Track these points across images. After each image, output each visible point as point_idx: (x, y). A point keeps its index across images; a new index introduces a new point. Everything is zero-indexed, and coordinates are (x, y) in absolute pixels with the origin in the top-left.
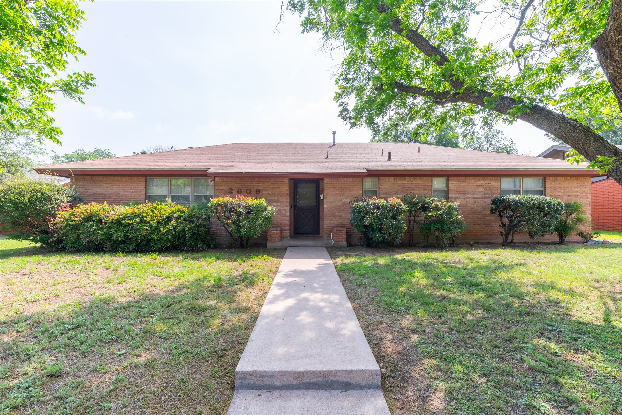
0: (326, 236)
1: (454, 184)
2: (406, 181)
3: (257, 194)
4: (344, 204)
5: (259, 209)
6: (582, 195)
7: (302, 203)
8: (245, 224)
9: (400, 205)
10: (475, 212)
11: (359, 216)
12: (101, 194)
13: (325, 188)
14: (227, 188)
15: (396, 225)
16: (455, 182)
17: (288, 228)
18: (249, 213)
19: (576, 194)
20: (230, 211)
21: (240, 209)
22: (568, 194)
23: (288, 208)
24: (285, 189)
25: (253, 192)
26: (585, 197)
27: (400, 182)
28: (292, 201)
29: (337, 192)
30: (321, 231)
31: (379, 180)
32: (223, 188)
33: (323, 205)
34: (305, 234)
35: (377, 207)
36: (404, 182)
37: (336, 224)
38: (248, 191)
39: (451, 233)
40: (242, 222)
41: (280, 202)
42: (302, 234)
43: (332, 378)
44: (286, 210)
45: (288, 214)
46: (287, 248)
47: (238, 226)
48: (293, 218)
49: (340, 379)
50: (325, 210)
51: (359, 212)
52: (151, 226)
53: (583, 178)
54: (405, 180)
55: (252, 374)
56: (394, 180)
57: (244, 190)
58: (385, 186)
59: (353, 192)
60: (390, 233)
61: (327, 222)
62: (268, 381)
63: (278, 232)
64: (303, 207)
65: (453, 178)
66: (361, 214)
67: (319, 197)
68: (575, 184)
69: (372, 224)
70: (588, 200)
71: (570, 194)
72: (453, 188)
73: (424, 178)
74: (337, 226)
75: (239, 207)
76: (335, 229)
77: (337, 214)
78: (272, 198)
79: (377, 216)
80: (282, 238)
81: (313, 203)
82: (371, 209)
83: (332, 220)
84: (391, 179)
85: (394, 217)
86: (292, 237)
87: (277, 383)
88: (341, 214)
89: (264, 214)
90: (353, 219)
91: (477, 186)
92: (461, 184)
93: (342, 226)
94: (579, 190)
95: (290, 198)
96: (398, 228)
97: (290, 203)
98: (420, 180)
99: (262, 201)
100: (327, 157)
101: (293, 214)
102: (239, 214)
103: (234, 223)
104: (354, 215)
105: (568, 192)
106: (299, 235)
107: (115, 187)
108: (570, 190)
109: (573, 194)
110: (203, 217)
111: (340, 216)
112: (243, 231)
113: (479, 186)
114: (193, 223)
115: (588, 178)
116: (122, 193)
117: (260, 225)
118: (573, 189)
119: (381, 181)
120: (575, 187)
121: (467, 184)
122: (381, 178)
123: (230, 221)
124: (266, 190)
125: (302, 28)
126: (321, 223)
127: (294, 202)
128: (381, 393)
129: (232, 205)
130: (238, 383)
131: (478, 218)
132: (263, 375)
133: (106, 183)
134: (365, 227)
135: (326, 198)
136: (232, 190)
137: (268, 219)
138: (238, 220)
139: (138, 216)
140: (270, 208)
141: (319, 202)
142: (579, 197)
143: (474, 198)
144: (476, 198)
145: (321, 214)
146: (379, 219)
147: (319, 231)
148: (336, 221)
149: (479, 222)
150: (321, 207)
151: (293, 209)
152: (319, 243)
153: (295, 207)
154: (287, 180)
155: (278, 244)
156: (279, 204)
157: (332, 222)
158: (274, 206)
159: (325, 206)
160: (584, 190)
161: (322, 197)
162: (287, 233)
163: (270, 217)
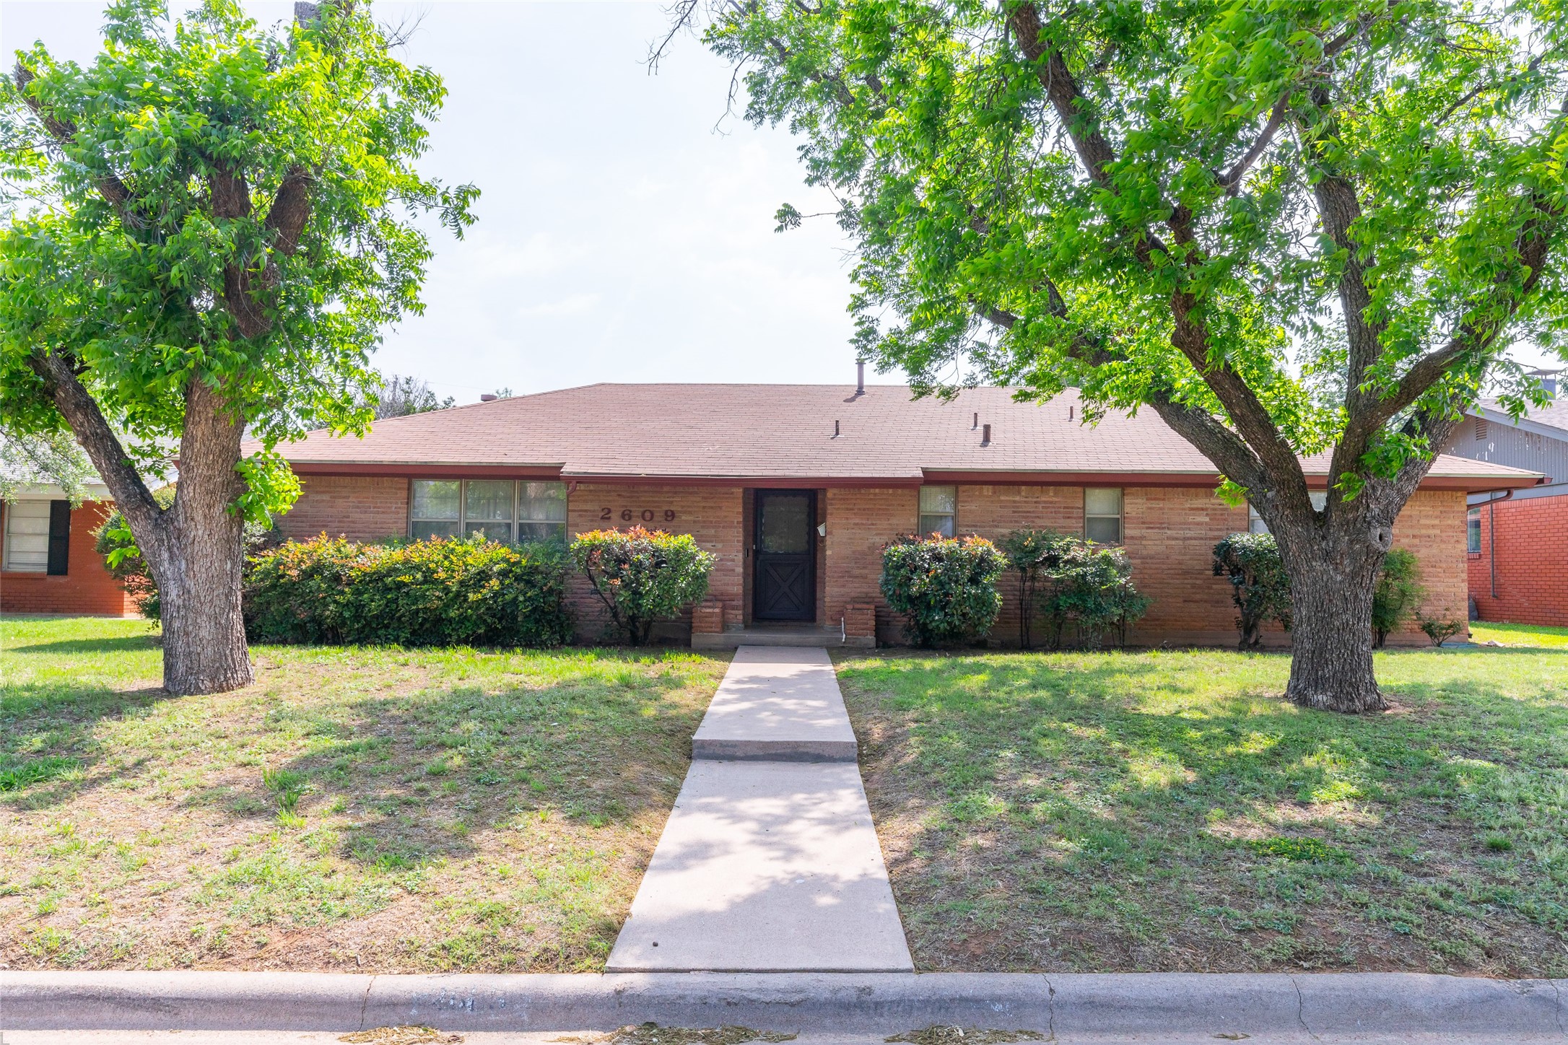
0: (828, 624)
1: (1136, 505)
2: (1021, 497)
3: (670, 522)
4: (872, 548)
5: (680, 557)
6: (1444, 535)
7: (773, 544)
8: (650, 590)
9: (989, 552)
10: (1186, 573)
11: (896, 576)
12: (306, 516)
13: (830, 509)
14: (597, 508)
15: (976, 597)
16: (1139, 501)
17: (741, 603)
18: (658, 565)
19: (1432, 532)
20: (620, 561)
21: (641, 557)
22: (1410, 532)
23: (740, 557)
24: (734, 511)
25: (659, 516)
26: (1453, 540)
27: (1007, 497)
28: (751, 540)
29: (857, 521)
30: (818, 612)
31: (957, 491)
32: (588, 507)
33: (824, 550)
34: (779, 620)
35: (937, 557)
36: (1017, 498)
37: (853, 595)
38: (648, 515)
39: (1103, 617)
40: (643, 585)
41: (722, 541)
42: (771, 619)
43: (801, 750)
44: (737, 559)
45: (740, 570)
46: (736, 649)
47: (636, 593)
48: (750, 580)
49: (812, 751)
50: (829, 563)
51: (898, 568)
52: (447, 590)
53: (1447, 495)
54: (1019, 493)
55: (712, 743)
56: (994, 493)
57: (637, 511)
58: (973, 507)
59: (894, 521)
60: (964, 615)
61: (832, 591)
62: (729, 751)
63: (717, 610)
64: (776, 554)
65: (1134, 490)
66: (902, 571)
67: (816, 531)
68: (1427, 510)
69: (925, 594)
70: (1458, 546)
71: (1416, 532)
72: (1134, 514)
73: (1065, 488)
74: (854, 600)
75: (638, 552)
76: (850, 607)
77: (857, 572)
78: (704, 532)
79: (936, 577)
80: (725, 626)
81: (800, 544)
82: (924, 561)
83: (844, 586)
84: (987, 490)
85: (974, 580)
86: (747, 627)
87: (739, 754)
88: (866, 571)
89: (691, 567)
90: (886, 582)
91: (1192, 509)
92: (1154, 504)
93: (867, 599)
94: (1437, 522)
95: (745, 531)
96: (983, 602)
97: (745, 544)
98: (1056, 494)
99: (685, 539)
100: (837, 433)
101: (751, 570)
102: (638, 567)
103: (626, 586)
104: (888, 575)
105: (1412, 527)
106: (766, 623)
107: (340, 502)
108: (1415, 522)
109: (1424, 532)
110: (555, 573)
111: (864, 577)
112: (647, 603)
113: (1197, 509)
114: (534, 586)
115: (1459, 494)
116: (356, 516)
117: (683, 591)
118: (1423, 521)
119: (962, 496)
120: (1427, 517)
121: (1167, 505)
122: (961, 488)
123: (618, 582)
124: (690, 513)
125: (777, 223)
126: (819, 595)
127: (755, 542)
128: (855, 767)
129: (622, 547)
130: (695, 752)
131: (1194, 586)
132: (724, 744)
133: (317, 492)
134: (911, 599)
135: (831, 533)
136: (609, 511)
137: (699, 578)
138: (637, 580)
139: (417, 568)
140: (702, 556)
141: (814, 543)
142: (1438, 540)
143: (1185, 539)
144: (1191, 539)
145: (819, 572)
146: (942, 584)
147: (815, 614)
148: (855, 589)
149: (1198, 597)
150: (819, 555)
151: (751, 558)
152: (813, 638)
153: (757, 553)
154: (739, 491)
155: (718, 638)
156: (719, 546)
157: (843, 590)
158: (711, 552)
159: (829, 553)
160: (1449, 522)
161: (821, 530)
162: (737, 616)
163: (704, 576)
